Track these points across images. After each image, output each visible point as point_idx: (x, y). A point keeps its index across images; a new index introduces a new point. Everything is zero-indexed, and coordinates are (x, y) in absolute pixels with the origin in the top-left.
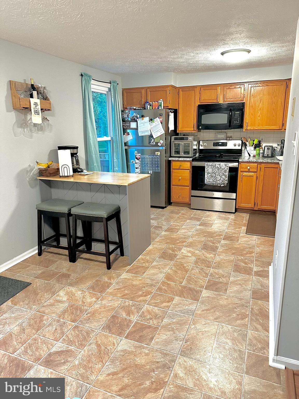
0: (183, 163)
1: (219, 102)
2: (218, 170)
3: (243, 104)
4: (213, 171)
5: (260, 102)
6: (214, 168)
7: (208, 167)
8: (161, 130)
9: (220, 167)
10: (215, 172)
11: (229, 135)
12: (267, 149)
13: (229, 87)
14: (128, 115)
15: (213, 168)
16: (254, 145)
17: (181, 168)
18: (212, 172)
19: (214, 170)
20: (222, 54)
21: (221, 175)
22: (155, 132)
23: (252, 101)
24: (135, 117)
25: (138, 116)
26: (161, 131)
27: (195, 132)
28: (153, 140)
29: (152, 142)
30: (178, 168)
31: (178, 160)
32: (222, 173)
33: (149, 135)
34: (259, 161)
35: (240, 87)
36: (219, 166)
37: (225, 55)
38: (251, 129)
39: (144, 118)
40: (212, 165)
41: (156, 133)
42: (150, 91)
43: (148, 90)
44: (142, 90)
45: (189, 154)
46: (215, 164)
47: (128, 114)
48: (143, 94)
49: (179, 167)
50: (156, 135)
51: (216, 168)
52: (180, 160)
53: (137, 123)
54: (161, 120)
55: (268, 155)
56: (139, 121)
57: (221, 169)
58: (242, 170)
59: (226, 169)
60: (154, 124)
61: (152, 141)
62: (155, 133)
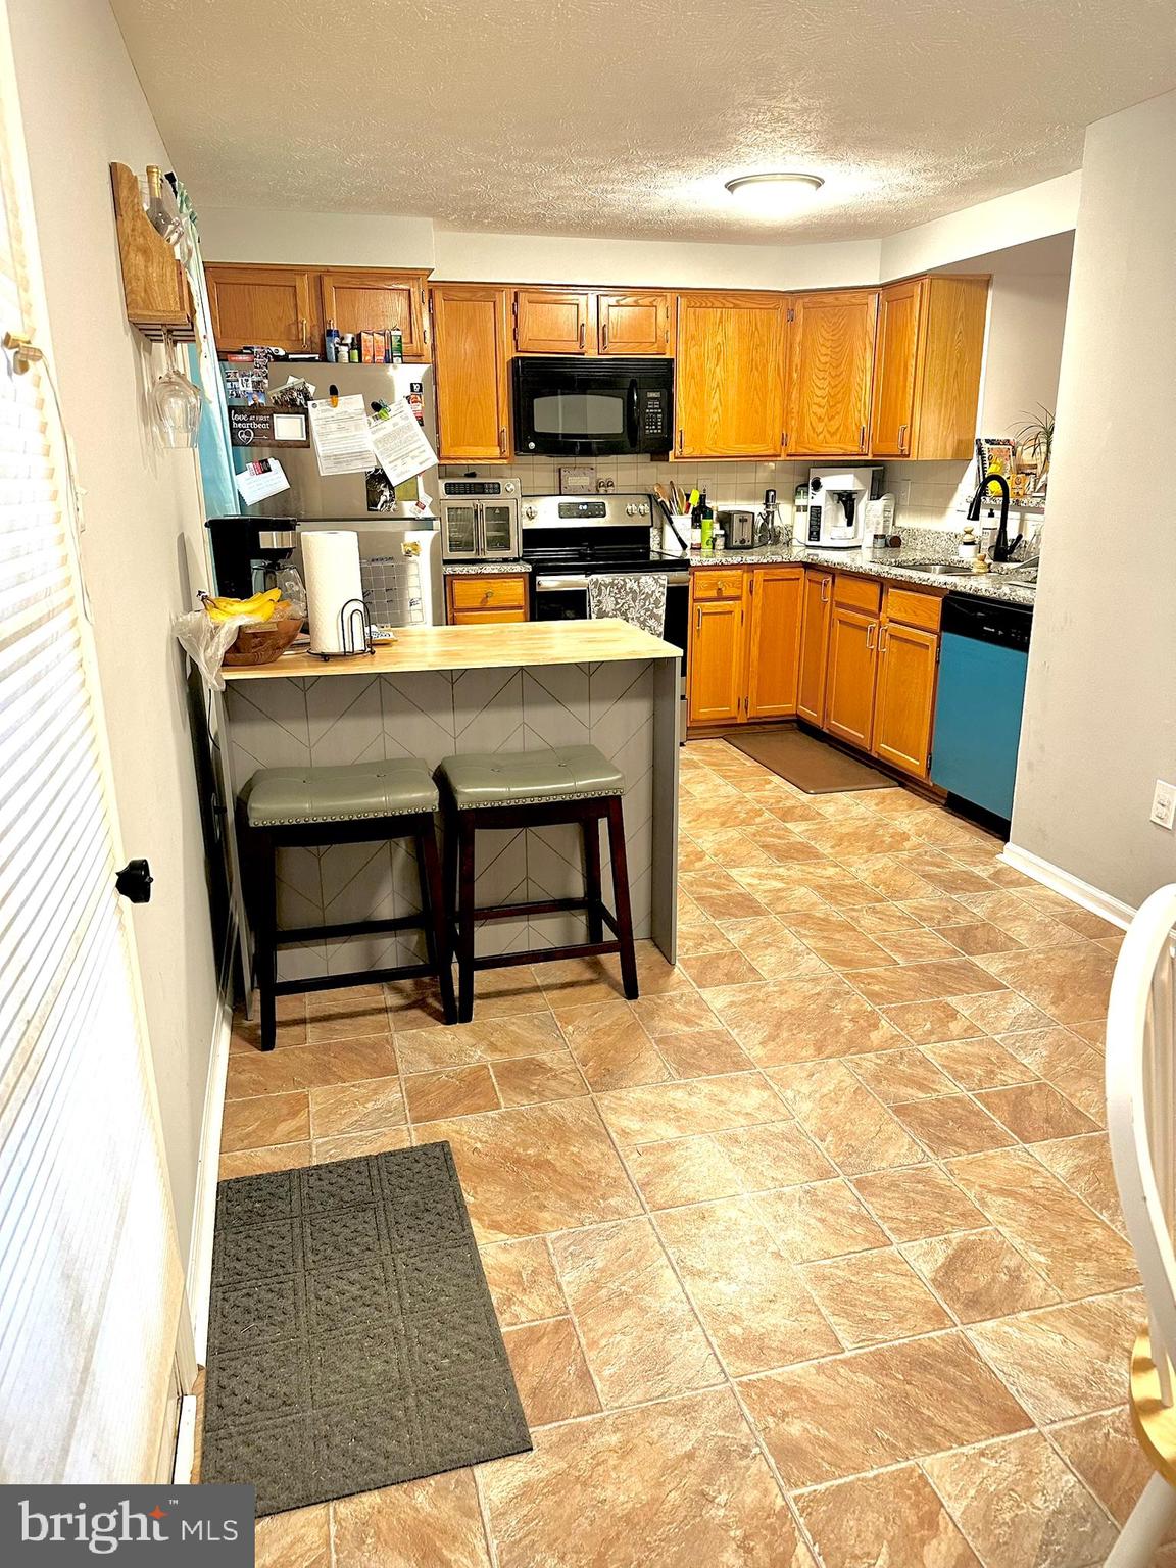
0: (497, 584)
1: (583, 354)
2: (634, 602)
3: (668, 367)
4: (618, 607)
5: (717, 361)
6: (619, 592)
7: (600, 590)
8: (421, 450)
9: (639, 587)
10: (626, 607)
11: (604, 476)
12: (740, 520)
13: (617, 301)
14: (259, 382)
15: (618, 596)
16: (691, 511)
17: (491, 603)
18: (615, 610)
19: (619, 601)
20: (731, 186)
21: (642, 619)
22: (392, 458)
23: (693, 356)
24: (295, 394)
25: (312, 389)
26: (423, 457)
27: (505, 462)
28: (387, 493)
29: (381, 502)
30: (477, 605)
31: (477, 574)
32: (648, 610)
33: (368, 470)
34: (749, 562)
35: (655, 304)
36: (635, 587)
37: (738, 190)
38: (695, 454)
39: (342, 400)
40: (612, 584)
41: (399, 462)
42: (336, 285)
43: (327, 281)
44: (298, 278)
45: (508, 547)
46: (623, 580)
47: (259, 378)
48: (304, 296)
49: (480, 600)
50: (403, 473)
51: (627, 594)
52: (485, 572)
53: (307, 419)
54: (419, 408)
55: (743, 541)
56: (318, 411)
57: (643, 597)
58: (699, 594)
59: (658, 595)
60: (386, 424)
61: (383, 499)
62: (395, 463)
